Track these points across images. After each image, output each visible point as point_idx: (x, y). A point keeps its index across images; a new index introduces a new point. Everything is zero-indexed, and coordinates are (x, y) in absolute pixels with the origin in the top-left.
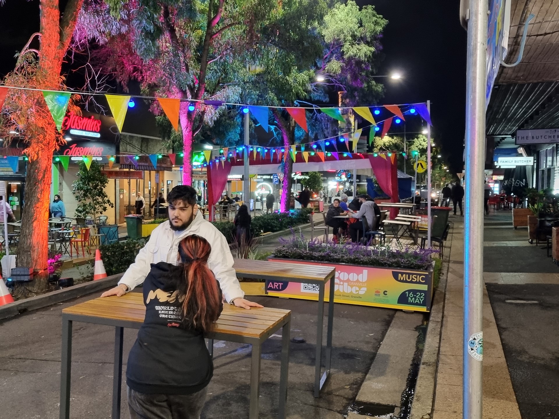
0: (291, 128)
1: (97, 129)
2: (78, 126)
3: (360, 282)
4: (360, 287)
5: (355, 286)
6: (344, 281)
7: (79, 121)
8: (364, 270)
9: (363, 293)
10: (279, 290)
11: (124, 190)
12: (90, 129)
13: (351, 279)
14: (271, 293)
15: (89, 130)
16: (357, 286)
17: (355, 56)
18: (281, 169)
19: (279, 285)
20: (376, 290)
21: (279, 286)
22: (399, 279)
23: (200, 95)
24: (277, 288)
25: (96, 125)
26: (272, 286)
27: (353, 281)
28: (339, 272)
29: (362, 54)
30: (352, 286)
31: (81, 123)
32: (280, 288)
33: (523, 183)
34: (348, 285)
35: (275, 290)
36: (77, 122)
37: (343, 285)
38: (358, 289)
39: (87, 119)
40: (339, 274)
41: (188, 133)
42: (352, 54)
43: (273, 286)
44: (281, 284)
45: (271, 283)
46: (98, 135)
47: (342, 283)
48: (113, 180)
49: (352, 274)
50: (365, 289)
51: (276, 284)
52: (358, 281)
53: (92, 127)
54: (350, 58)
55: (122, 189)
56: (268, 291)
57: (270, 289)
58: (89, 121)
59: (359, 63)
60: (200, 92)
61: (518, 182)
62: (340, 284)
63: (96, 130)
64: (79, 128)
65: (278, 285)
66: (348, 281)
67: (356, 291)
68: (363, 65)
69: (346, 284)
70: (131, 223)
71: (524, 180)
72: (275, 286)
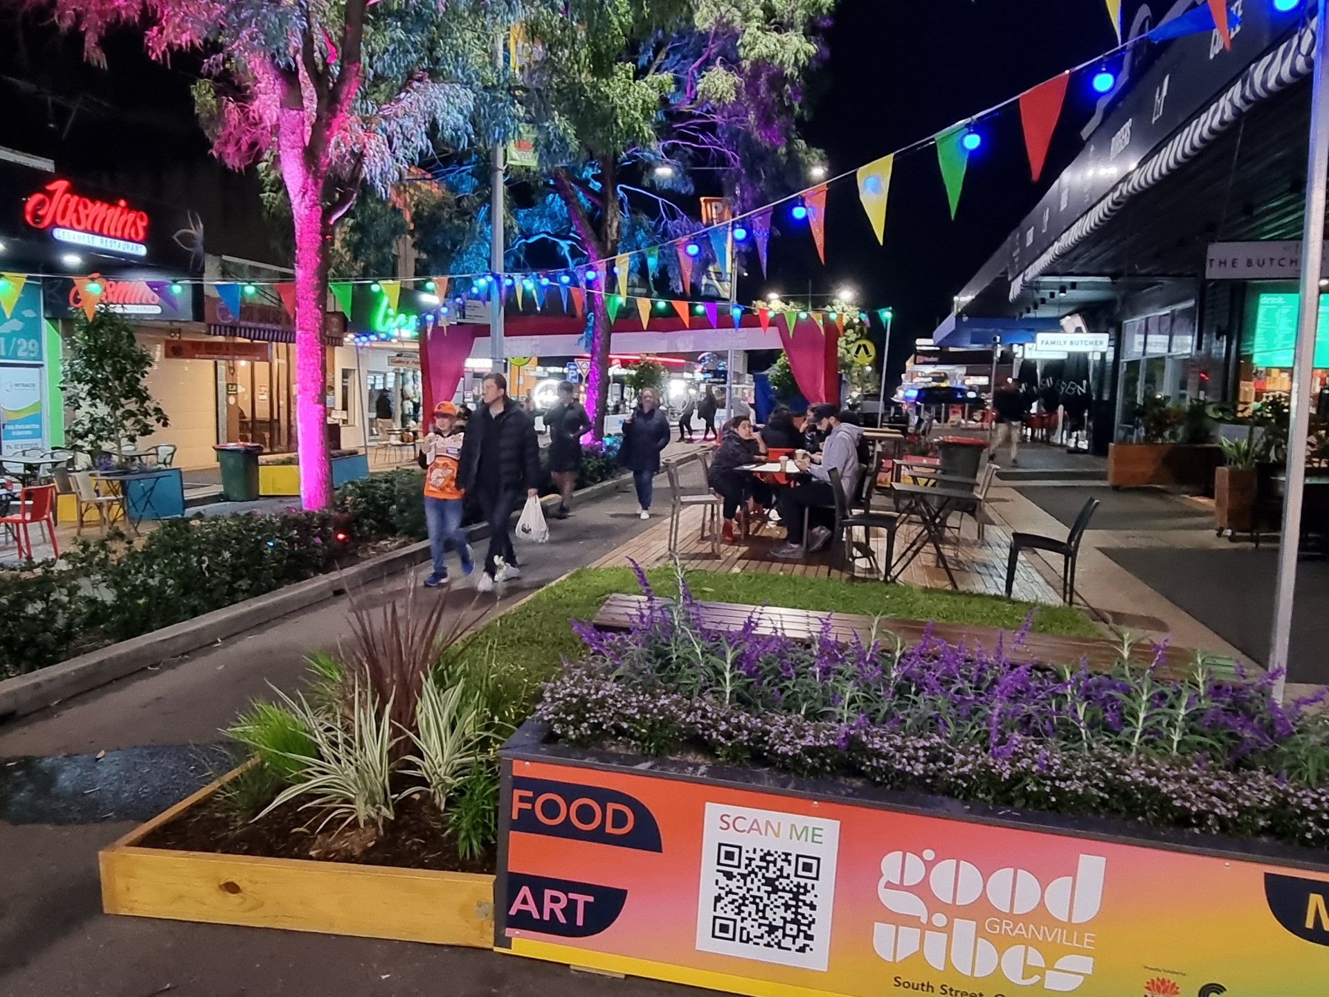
0: (609, 245)
1: (137, 233)
2: (79, 222)
3: (1053, 922)
4: (1052, 954)
5: (1019, 940)
6: (953, 911)
7: (81, 208)
8: (1083, 858)
9: (1071, 983)
10: (570, 930)
11: (239, 387)
12: (116, 230)
13: (999, 900)
14: (526, 945)
15: (112, 233)
16: (1033, 943)
17: (773, 57)
18: (583, 343)
19: (572, 904)
20: (1155, 976)
21: (570, 910)
22: (1310, 924)
23: (342, 96)
24: (562, 920)
25: (134, 223)
26: (531, 907)
27: (1010, 916)
28: (929, 855)
29: (789, 57)
30: (1002, 944)
31: (87, 216)
32: (580, 922)
33: (1082, 387)
34: (980, 933)
35: (550, 927)
36: (76, 211)
37: (948, 929)
38: (1036, 959)
39: (105, 206)
40: (929, 866)
41: (307, 212)
42: (765, 51)
43: (540, 909)
44: (581, 899)
45: (525, 891)
46: (142, 250)
47: (940, 920)
48: (211, 362)
49: (1009, 871)
50: (1085, 964)
51: (555, 900)
52: (1040, 914)
53: (120, 227)
54: (760, 65)
55: (231, 386)
56: (509, 932)
57: (524, 922)
58: (112, 210)
59: (778, 80)
60: (346, 89)
61: (1072, 386)
62: (930, 926)
63: (133, 235)
64: (82, 227)
65: (563, 904)
66: (981, 910)
67: (1028, 971)
68: (787, 86)
69: (965, 928)
70: (231, 462)
71: (1085, 382)
72: (548, 906)
